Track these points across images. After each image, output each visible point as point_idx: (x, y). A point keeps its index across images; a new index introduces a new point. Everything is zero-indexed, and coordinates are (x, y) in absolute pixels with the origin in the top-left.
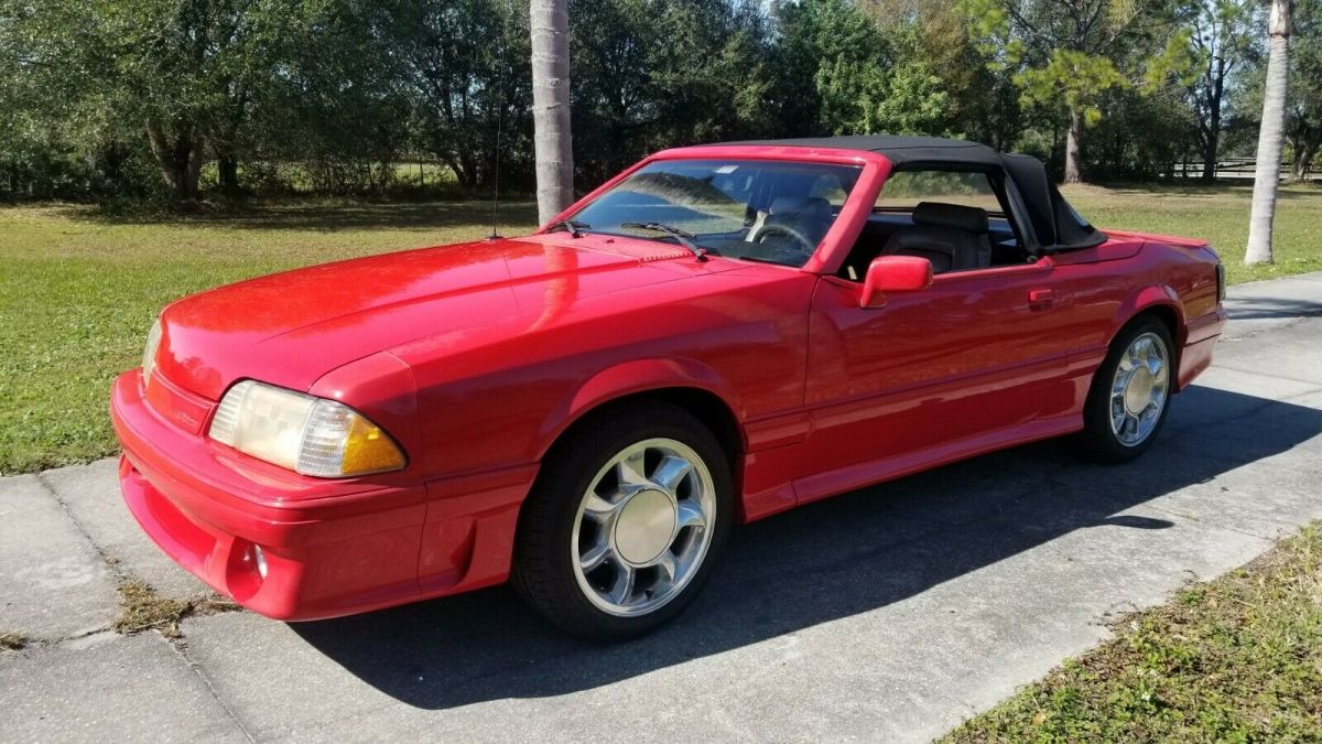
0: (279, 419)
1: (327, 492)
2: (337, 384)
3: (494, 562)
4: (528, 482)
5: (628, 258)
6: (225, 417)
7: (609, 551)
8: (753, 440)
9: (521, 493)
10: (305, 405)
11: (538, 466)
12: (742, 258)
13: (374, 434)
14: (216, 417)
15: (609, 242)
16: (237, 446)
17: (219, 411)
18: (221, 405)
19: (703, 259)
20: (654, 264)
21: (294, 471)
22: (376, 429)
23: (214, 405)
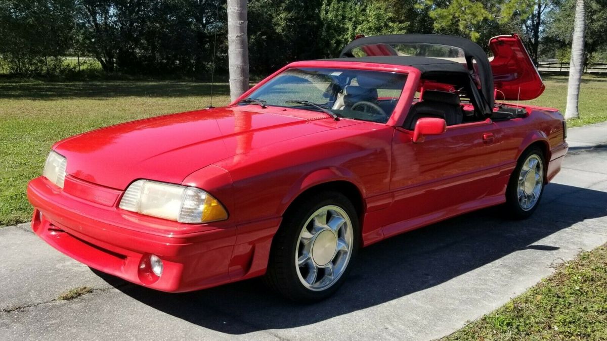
0: (166, 197)
1: (197, 230)
2: (195, 179)
3: (260, 264)
4: (277, 226)
5: (302, 119)
6: (131, 198)
7: (309, 258)
8: (369, 206)
9: (274, 230)
10: (179, 190)
11: (282, 218)
12: (355, 119)
13: (214, 203)
14: (123, 198)
15: (284, 110)
16: (139, 212)
17: (125, 195)
18: (126, 192)
19: (337, 120)
20: (314, 122)
21: (176, 222)
22: (215, 201)
23: (122, 192)
